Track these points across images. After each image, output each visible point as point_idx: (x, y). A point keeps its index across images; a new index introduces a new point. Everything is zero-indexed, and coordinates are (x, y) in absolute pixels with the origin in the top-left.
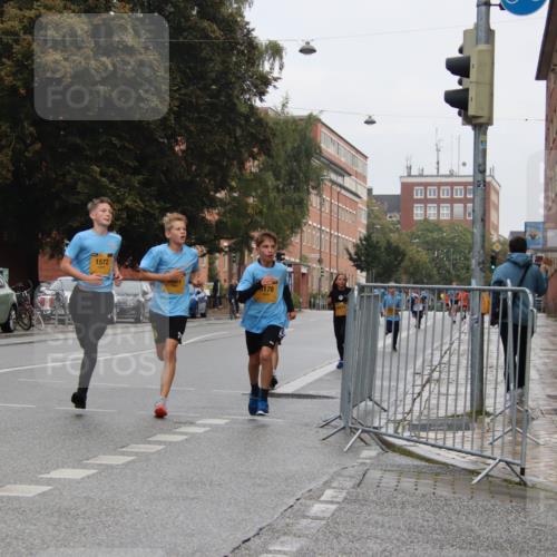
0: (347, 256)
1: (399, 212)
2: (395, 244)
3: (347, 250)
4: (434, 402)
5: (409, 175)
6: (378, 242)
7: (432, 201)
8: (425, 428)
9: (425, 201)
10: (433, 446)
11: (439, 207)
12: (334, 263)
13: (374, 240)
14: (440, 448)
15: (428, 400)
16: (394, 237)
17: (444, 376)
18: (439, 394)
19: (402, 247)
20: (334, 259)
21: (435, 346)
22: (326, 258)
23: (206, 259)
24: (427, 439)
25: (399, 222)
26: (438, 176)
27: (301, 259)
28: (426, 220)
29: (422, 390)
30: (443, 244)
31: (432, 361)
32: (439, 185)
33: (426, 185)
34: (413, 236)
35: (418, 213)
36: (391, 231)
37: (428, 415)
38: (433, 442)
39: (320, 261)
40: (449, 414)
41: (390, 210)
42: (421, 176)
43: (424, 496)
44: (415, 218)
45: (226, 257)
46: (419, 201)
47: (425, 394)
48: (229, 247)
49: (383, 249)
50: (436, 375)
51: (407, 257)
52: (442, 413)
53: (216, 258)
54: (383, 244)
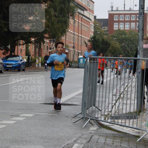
0: (85, 45)
1: (107, 26)
2: (105, 40)
3: (85, 43)
4: (121, 107)
5: (112, 10)
6: (98, 39)
7: (122, 22)
8: (117, 118)
9: (119, 22)
10: (120, 125)
11: (125, 24)
12: (80, 48)
13: (97, 38)
14: (124, 126)
15: (119, 106)
16: (105, 37)
17: (125, 96)
18: (123, 104)
19: (109, 41)
20: (80, 46)
21: (122, 84)
22: (76, 46)
23: (25, 46)
24: (118, 122)
25: (107, 31)
26: (124, 11)
27: (65, 47)
28: (119, 30)
29: (116, 102)
30: (126, 40)
31: (120, 90)
32: (125, 14)
33: (119, 14)
34: (113, 37)
35: (116, 27)
36: (104, 34)
37: (118, 113)
38: (120, 124)
39: (74, 47)
40: (127, 112)
41: (104, 25)
42: (117, 10)
43: (116, 146)
44: (114, 29)
45: (33, 45)
46: (116, 22)
47: (117, 104)
48: (34, 41)
49: (100, 43)
50: (122, 96)
51: (111, 46)
52: (124, 112)
53: (29, 46)
54: (101, 40)
